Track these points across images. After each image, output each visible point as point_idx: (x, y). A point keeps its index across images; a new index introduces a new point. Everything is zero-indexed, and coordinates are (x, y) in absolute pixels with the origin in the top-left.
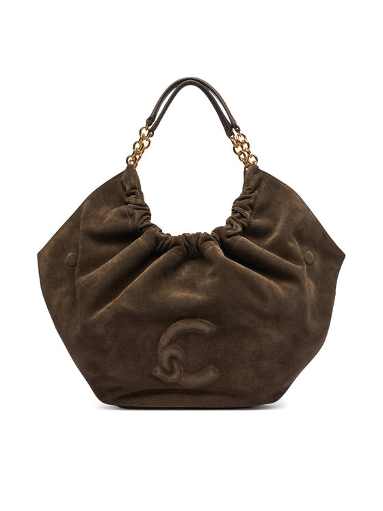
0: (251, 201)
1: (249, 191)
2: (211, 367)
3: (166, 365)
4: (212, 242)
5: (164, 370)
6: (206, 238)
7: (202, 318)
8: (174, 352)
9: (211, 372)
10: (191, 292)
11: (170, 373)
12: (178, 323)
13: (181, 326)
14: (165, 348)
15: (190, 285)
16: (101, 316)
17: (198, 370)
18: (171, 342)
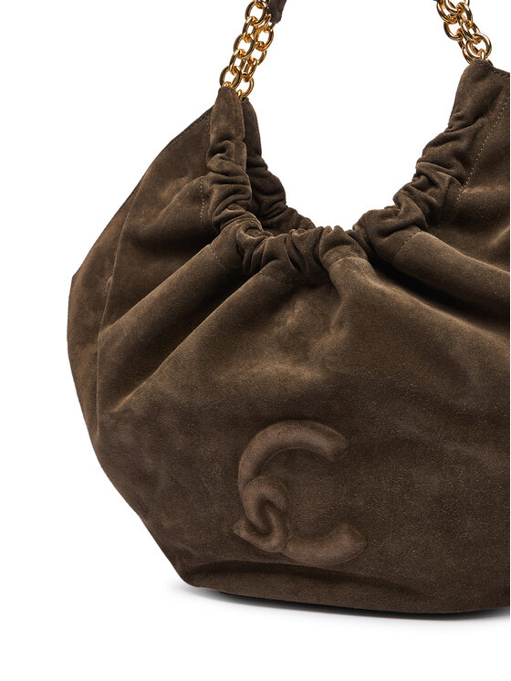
0: (462, 145)
1: (459, 123)
2: (345, 527)
3: (253, 517)
4: (346, 248)
5: (251, 527)
6: (337, 239)
7: (316, 419)
8: (267, 491)
9: (345, 537)
10: (297, 362)
11: (265, 533)
12: (269, 429)
13: (274, 436)
14: (248, 481)
15: (296, 345)
16: (126, 410)
17: (320, 533)
18: (260, 469)
